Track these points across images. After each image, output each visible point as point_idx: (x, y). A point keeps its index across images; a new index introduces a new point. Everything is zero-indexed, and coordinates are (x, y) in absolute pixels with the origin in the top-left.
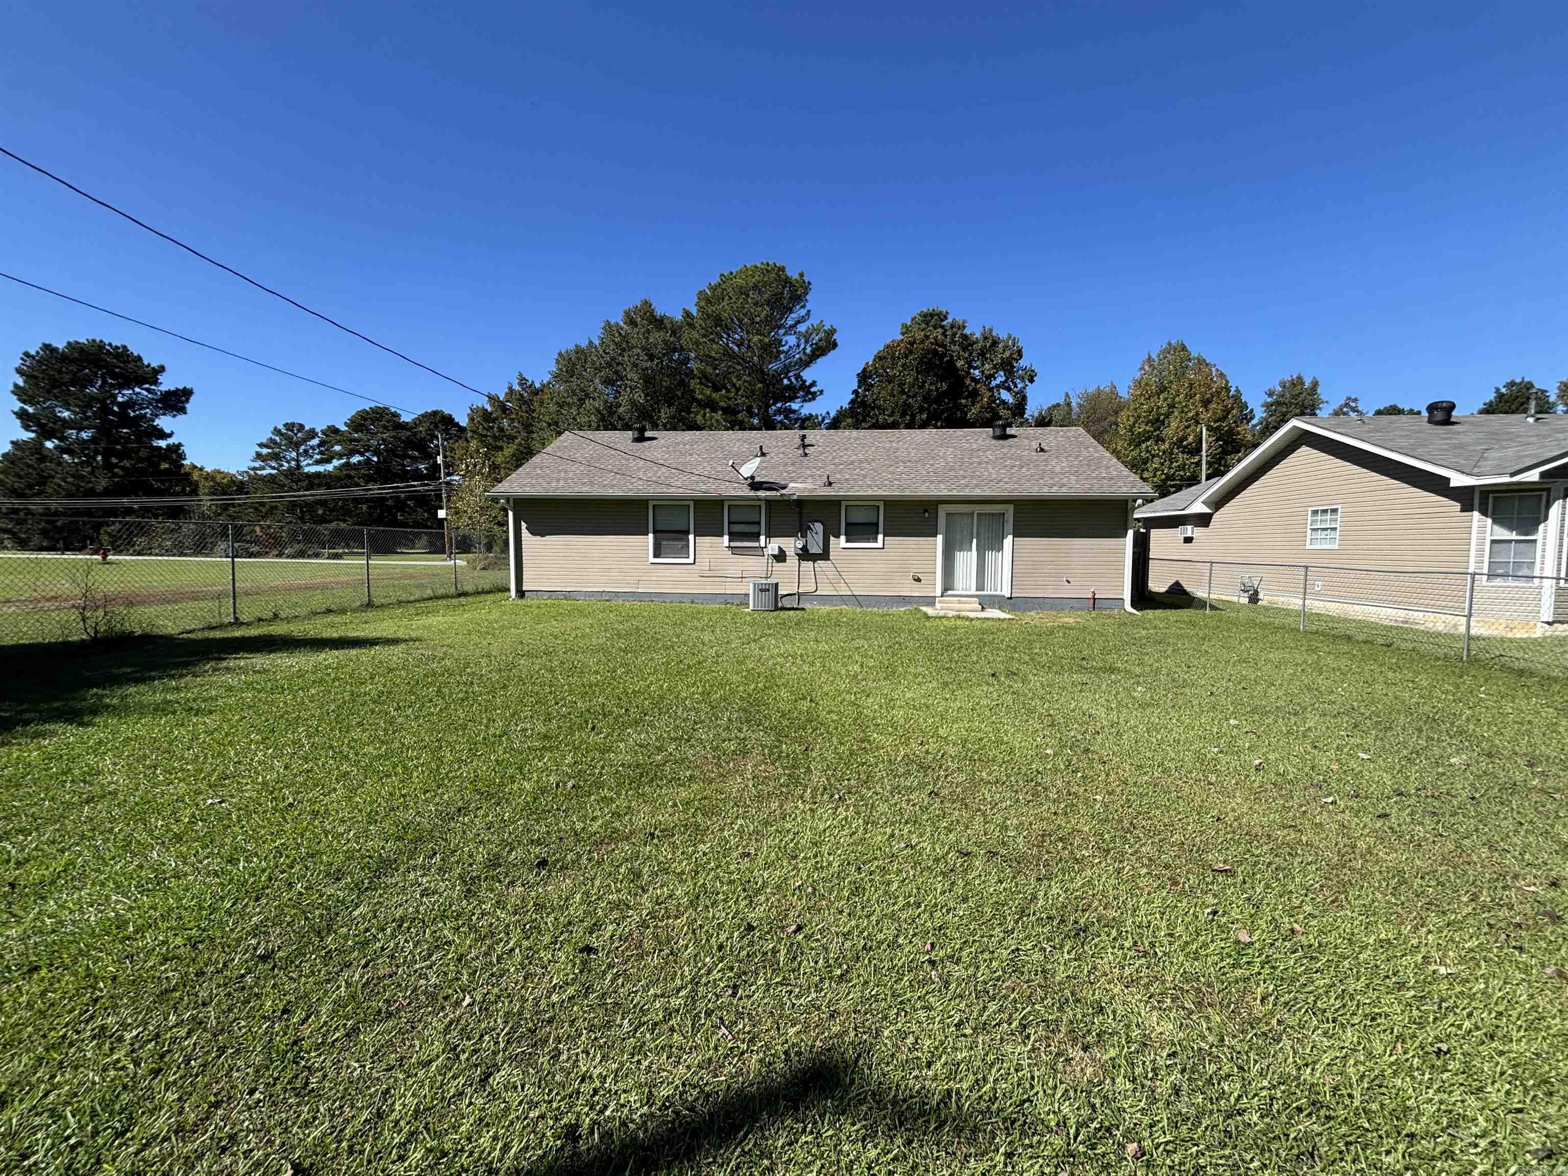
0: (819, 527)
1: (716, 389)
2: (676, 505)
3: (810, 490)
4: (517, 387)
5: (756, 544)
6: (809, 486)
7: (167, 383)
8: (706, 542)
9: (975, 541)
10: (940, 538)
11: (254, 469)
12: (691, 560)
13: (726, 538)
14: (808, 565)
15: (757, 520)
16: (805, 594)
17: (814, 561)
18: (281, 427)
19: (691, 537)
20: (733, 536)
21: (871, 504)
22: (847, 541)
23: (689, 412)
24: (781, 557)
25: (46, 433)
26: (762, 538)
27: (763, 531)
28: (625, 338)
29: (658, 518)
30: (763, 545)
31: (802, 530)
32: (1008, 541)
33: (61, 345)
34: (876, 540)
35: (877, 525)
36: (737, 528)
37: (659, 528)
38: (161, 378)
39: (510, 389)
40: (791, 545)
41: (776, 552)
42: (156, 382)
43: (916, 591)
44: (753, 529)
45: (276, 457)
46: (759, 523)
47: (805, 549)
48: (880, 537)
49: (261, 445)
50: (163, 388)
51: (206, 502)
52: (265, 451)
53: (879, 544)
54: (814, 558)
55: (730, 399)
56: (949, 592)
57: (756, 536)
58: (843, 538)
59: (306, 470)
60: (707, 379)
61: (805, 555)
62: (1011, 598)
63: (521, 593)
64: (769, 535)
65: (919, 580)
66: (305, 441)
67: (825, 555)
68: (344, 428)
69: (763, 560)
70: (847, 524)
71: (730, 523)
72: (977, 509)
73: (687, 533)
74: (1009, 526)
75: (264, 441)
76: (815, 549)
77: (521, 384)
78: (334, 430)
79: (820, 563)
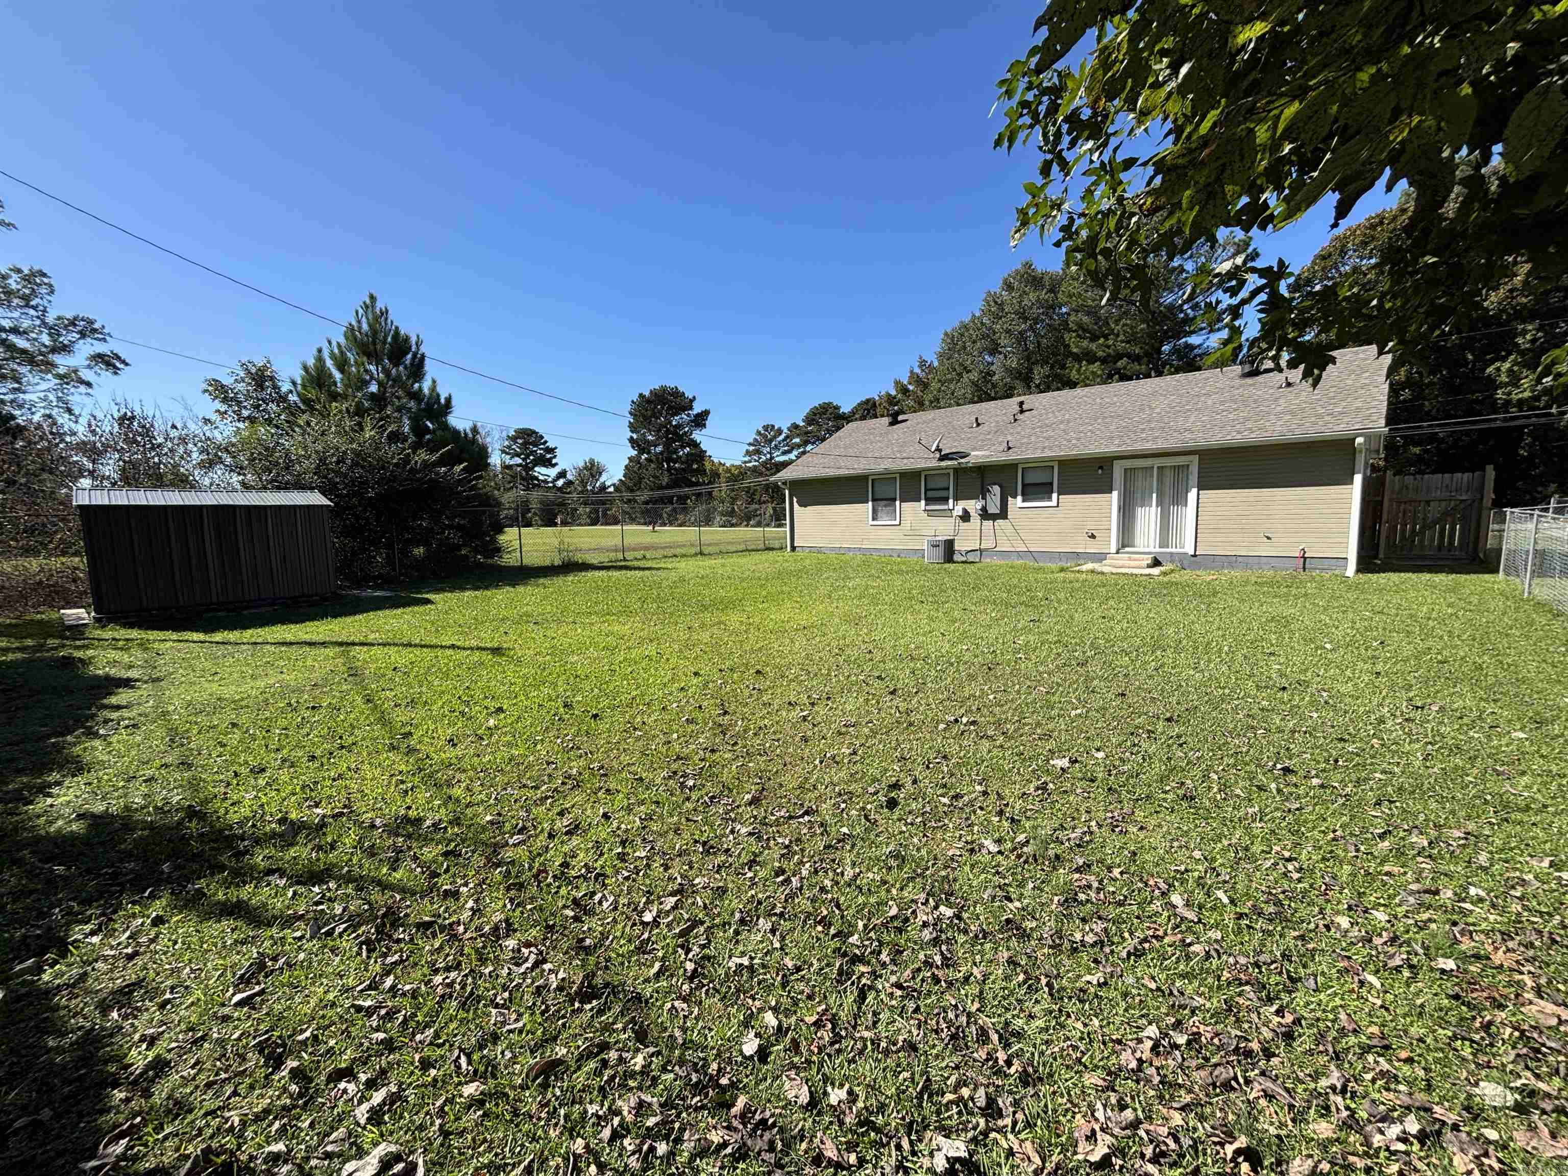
0: (996, 489)
1: (1094, 338)
2: (886, 478)
3: (988, 457)
4: (917, 370)
5: (946, 507)
6: (987, 453)
7: (697, 408)
8: (907, 506)
9: (1154, 495)
10: (1115, 494)
11: (745, 462)
12: (897, 522)
13: (923, 502)
14: (988, 524)
15: (945, 485)
16: (986, 550)
17: (994, 520)
18: (761, 429)
19: (898, 503)
20: (929, 501)
21: (1045, 465)
22: (1024, 501)
23: (1063, 367)
24: (966, 517)
25: (642, 451)
26: (951, 501)
27: (951, 495)
28: (1001, 306)
29: (876, 489)
30: (951, 507)
31: (983, 493)
32: (1193, 494)
33: (647, 393)
34: (1050, 499)
35: (1051, 484)
36: (931, 494)
37: (876, 497)
38: (695, 405)
39: (912, 372)
40: (973, 506)
41: (960, 513)
42: (691, 408)
43: (1092, 547)
44: (942, 494)
45: (758, 452)
46: (948, 489)
47: (984, 509)
48: (1055, 496)
49: (750, 444)
50: (695, 412)
51: (722, 489)
52: (752, 448)
53: (1054, 503)
54: (994, 517)
55: (1108, 347)
56: (1127, 549)
57: (945, 500)
58: (1019, 498)
59: (777, 459)
60: (1084, 330)
61: (985, 515)
62: (1195, 556)
63: (793, 548)
64: (956, 499)
65: (1093, 536)
66: (775, 437)
67: (1003, 514)
68: (802, 424)
69: (952, 520)
70: (1024, 485)
71: (926, 490)
72: (1157, 462)
73: (895, 500)
74: (1194, 478)
75: (751, 441)
76: (993, 509)
77: (920, 366)
78: (795, 426)
79: (1000, 522)
